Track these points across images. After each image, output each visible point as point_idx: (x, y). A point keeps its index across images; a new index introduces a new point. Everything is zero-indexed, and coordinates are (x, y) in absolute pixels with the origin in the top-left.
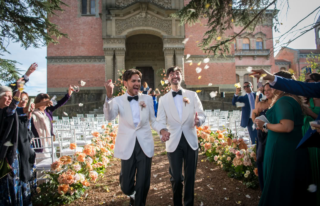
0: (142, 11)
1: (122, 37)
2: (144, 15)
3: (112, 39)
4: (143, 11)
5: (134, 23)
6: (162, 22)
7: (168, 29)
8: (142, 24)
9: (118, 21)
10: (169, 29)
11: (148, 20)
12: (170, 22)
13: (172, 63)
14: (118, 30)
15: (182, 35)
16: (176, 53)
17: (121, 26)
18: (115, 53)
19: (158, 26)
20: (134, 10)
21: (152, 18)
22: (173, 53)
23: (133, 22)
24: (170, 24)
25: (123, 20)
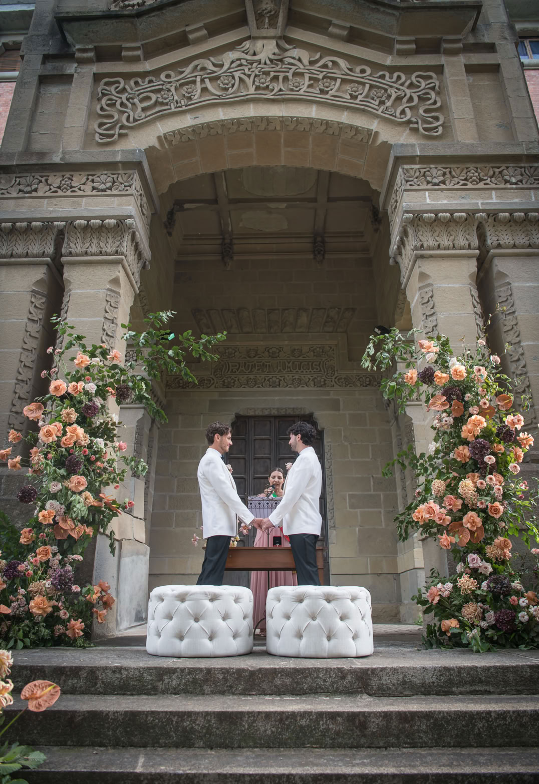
0: (255, 32)
1: (119, 158)
2: (266, 49)
3: (55, 168)
4: (264, 32)
5: (204, 90)
6: (383, 77)
7: (421, 111)
8: (252, 90)
9: (107, 84)
10: (425, 111)
11: (295, 74)
12: (430, 77)
13: (470, 308)
14: (101, 125)
15: (521, 138)
16: (491, 240)
17: (122, 104)
18: (64, 251)
19: (353, 97)
20: (214, 31)
21: (321, 63)
22: (475, 242)
23: (199, 86)
24: (433, 88)
25: (144, 75)
